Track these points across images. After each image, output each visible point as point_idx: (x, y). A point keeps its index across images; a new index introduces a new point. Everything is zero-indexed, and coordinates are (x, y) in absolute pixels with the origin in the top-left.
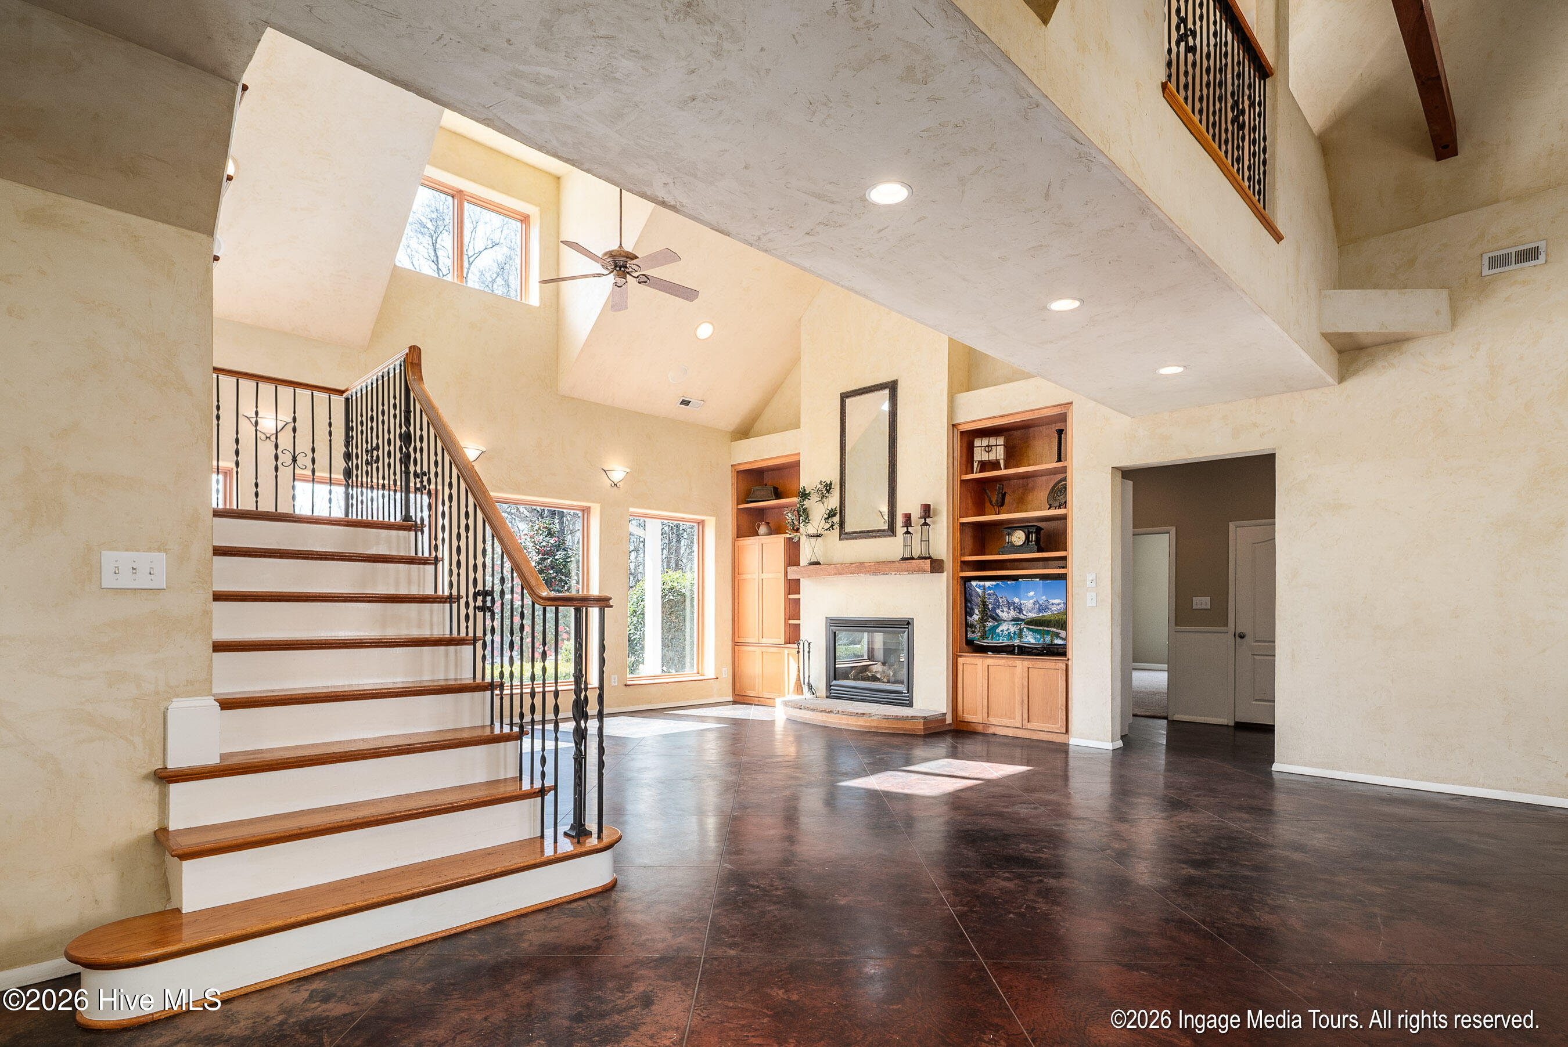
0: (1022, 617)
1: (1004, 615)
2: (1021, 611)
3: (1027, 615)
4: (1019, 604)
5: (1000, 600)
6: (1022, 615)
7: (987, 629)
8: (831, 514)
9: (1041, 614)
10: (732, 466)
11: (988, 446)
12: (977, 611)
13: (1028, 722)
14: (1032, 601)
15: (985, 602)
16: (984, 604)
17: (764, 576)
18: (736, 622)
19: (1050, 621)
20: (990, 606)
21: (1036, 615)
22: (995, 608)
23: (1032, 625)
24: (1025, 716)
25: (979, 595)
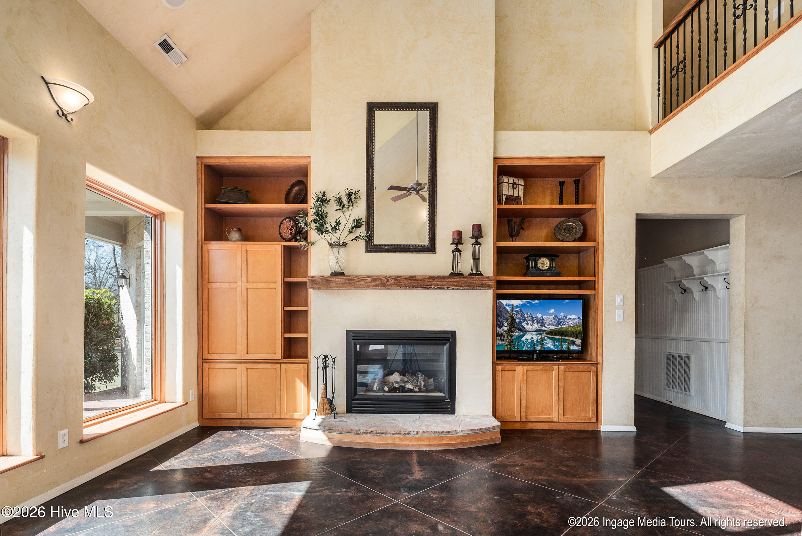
0: (543, 328)
1: (528, 327)
2: (543, 324)
3: (548, 327)
4: (542, 318)
5: (526, 316)
6: (543, 327)
7: (513, 338)
8: (358, 224)
9: (560, 327)
10: (198, 157)
12: (506, 324)
13: (564, 416)
14: (552, 317)
15: (513, 317)
16: (513, 319)
17: (249, 286)
18: (205, 337)
19: (567, 332)
20: (517, 321)
21: (555, 327)
22: (521, 322)
23: (552, 335)
24: (561, 411)
25: (507, 311)
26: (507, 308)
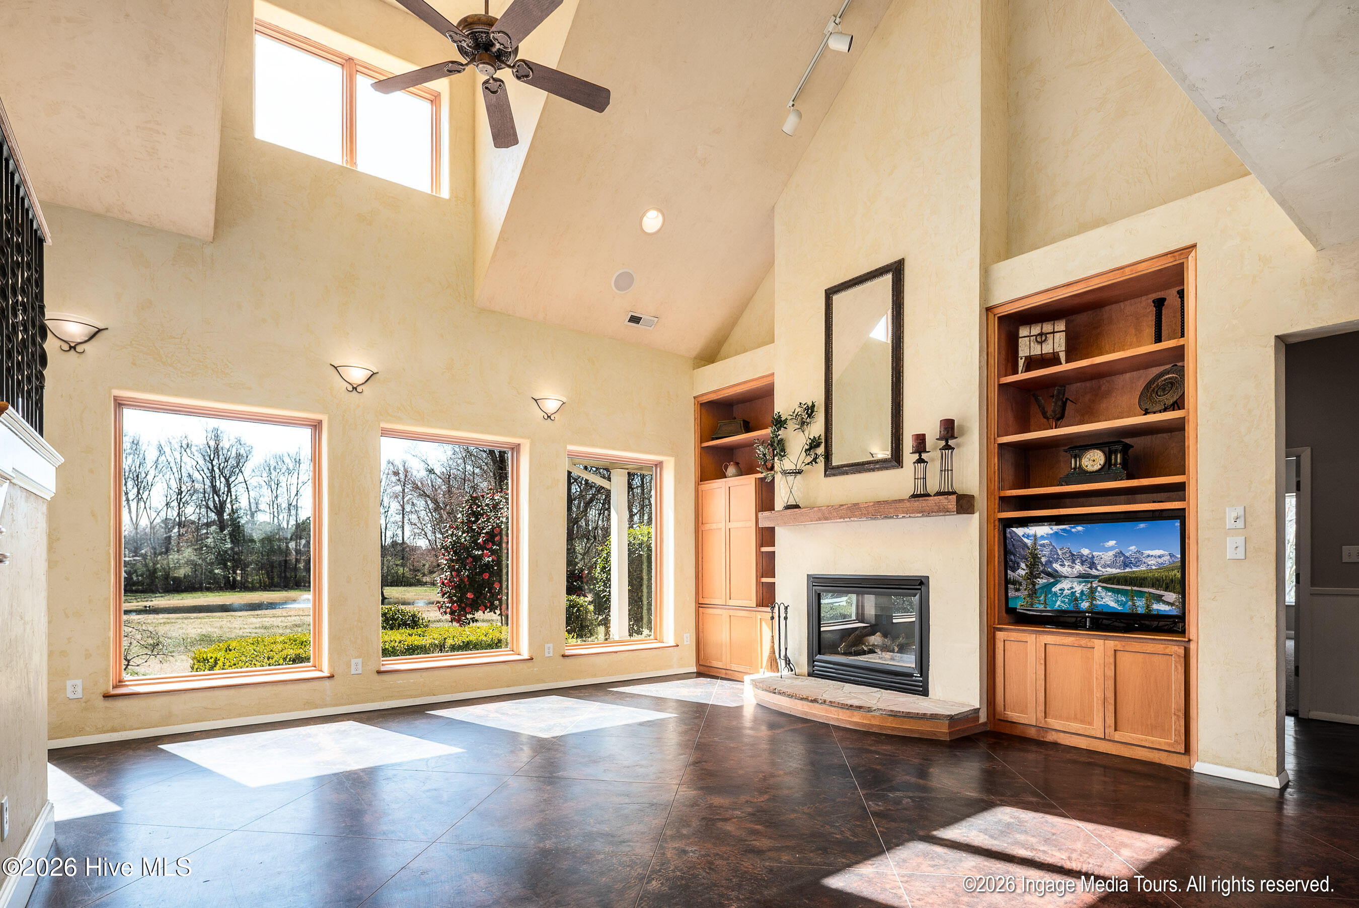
0: (1094, 572)
1: (1065, 570)
2: (1093, 565)
3: (1103, 570)
4: (1090, 556)
5: (1060, 552)
6: (1094, 570)
7: (1037, 587)
8: (814, 444)
9: (1128, 570)
10: (694, 398)
11: (1041, 334)
12: (1023, 565)
13: (1116, 730)
14: (1111, 553)
15: (1036, 554)
16: (1035, 557)
17: (731, 525)
18: (700, 581)
19: (1145, 579)
20: (1043, 560)
21: (1118, 571)
22: (1051, 562)
23: (1113, 584)
24: (1110, 721)
25: (1025, 545)
26: (1025, 540)
